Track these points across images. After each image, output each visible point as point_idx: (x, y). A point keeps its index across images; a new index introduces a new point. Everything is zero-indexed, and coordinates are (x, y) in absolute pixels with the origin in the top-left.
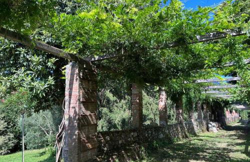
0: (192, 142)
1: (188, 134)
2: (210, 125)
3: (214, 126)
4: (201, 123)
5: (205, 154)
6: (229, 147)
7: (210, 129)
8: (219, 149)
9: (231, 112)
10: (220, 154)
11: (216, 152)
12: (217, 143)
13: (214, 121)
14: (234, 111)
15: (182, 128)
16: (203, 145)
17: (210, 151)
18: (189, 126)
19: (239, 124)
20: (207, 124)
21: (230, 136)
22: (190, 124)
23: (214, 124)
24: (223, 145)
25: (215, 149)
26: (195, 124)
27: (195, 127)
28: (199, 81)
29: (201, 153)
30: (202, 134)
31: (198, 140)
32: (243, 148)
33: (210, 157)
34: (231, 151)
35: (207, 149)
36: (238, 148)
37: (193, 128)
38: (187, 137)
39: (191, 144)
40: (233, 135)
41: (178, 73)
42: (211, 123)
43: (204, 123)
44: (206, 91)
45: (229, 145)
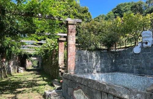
0: (12, 79)
1: (7, 75)
2: (19, 69)
3: (21, 69)
4: (15, 68)
5: (23, 84)
6: (35, 79)
7: (20, 71)
8: (30, 81)
9: (29, 61)
10: (32, 83)
11: (29, 83)
12: (27, 78)
13: (21, 66)
14: (30, 61)
15: (4, 71)
16: (19, 80)
17: (26, 82)
18: (8, 70)
19: (33, 68)
20: (18, 68)
21: (31, 74)
22: (9, 68)
23: (21, 68)
24: (31, 79)
25: (28, 81)
26: (12, 68)
27: (12, 70)
28: (23, 41)
29: (21, 85)
30: (15, 75)
31: (15, 78)
32: (42, 78)
33: (28, 85)
34: (36, 81)
35: (23, 82)
36: (39, 79)
37: (10, 71)
38: (6, 77)
39: (11, 81)
40: (33, 73)
41: (18, 33)
42: (20, 67)
43: (16, 67)
44: (23, 48)
45: (34, 78)
